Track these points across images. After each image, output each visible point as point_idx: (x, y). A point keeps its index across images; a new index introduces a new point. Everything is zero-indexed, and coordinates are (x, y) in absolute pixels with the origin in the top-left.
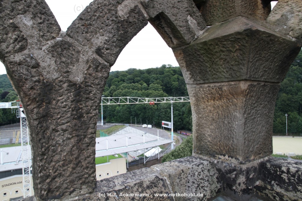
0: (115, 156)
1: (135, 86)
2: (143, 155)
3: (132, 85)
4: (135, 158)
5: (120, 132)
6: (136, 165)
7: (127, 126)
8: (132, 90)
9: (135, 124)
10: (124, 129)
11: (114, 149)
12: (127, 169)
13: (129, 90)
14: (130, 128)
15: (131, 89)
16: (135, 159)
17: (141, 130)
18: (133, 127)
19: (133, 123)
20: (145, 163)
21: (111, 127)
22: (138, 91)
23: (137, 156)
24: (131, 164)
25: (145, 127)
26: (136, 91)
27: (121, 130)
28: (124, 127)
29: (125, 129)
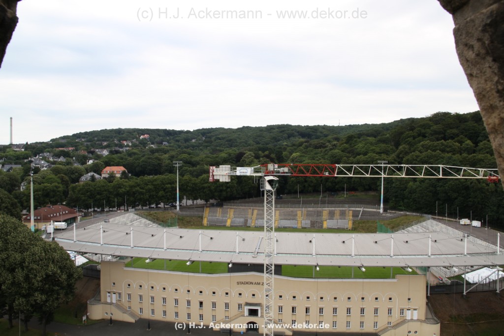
0: (406, 269)
1: (446, 146)
2: (459, 277)
3: (442, 143)
4: (443, 280)
5: (415, 227)
6: (446, 294)
7: (429, 219)
8: (440, 152)
9: (445, 217)
10: (421, 224)
11: (404, 257)
12: (427, 297)
13: (434, 153)
14: (435, 222)
15: (438, 151)
16: (443, 283)
17: (456, 228)
18: (440, 222)
19: (441, 214)
20: (465, 294)
21: (397, 218)
22: (454, 154)
23: (447, 278)
24: (436, 290)
25: (466, 224)
26: (450, 155)
27: (416, 224)
28: (422, 219)
29: (424, 224)
